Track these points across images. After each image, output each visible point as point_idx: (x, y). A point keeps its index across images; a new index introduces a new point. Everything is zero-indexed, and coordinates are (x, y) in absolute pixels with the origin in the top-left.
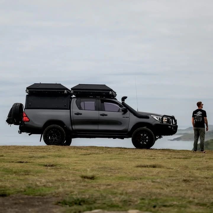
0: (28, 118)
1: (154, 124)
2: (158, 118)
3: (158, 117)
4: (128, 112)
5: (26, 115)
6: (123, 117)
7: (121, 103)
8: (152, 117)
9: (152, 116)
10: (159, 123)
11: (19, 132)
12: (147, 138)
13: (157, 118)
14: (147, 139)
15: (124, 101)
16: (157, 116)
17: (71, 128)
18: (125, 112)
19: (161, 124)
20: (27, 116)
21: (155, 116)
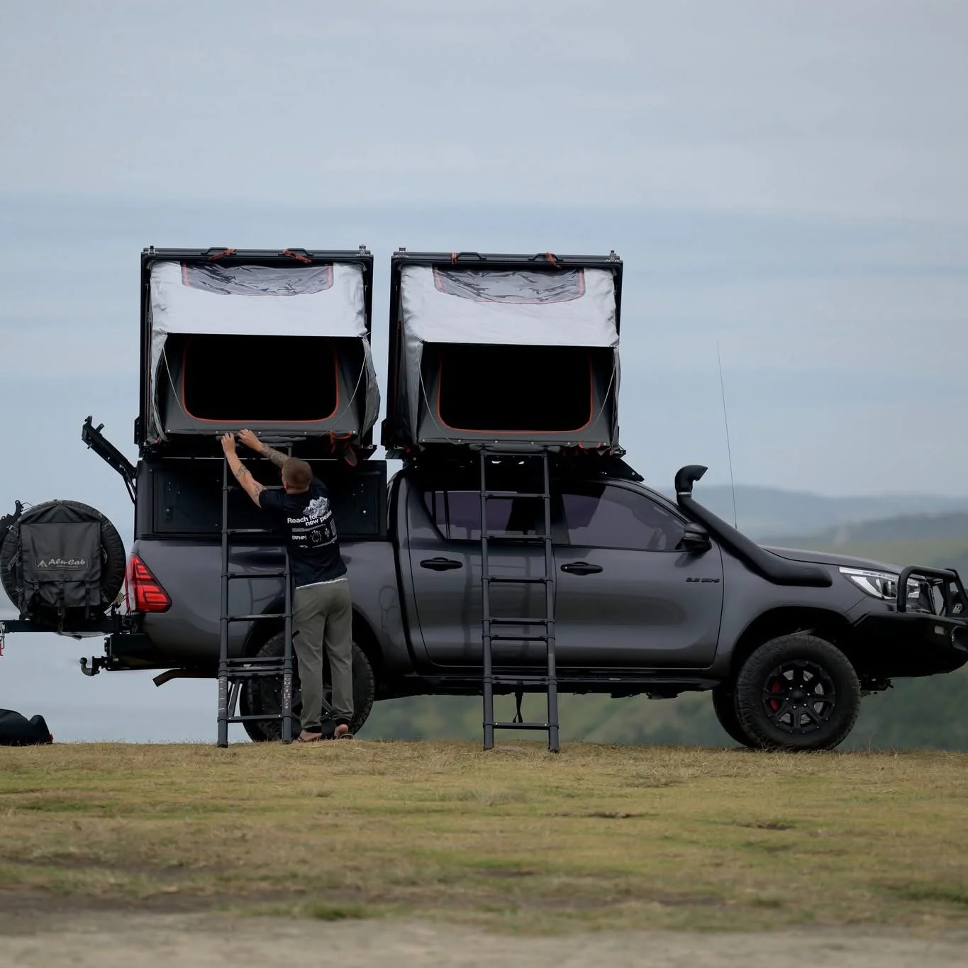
0: (163, 590)
1: (854, 615)
2: (878, 582)
3: (877, 574)
4: (715, 551)
5: (150, 573)
6: (689, 580)
7: (675, 500)
8: (846, 576)
9: (843, 570)
10: (880, 609)
11: (84, 669)
12: (819, 689)
13: (871, 581)
14: (817, 698)
15: (689, 488)
16: (869, 573)
17: (399, 639)
18: (695, 549)
19: (895, 613)
20: (154, 581)
21: (860, 572)
